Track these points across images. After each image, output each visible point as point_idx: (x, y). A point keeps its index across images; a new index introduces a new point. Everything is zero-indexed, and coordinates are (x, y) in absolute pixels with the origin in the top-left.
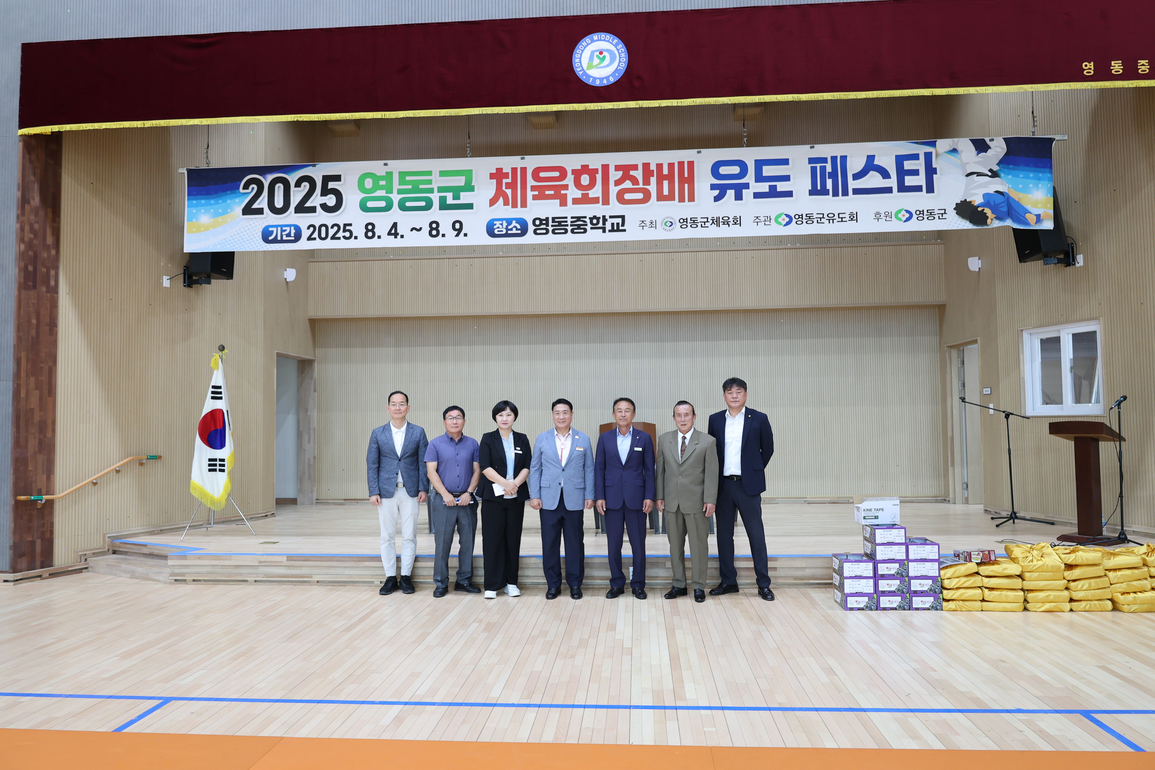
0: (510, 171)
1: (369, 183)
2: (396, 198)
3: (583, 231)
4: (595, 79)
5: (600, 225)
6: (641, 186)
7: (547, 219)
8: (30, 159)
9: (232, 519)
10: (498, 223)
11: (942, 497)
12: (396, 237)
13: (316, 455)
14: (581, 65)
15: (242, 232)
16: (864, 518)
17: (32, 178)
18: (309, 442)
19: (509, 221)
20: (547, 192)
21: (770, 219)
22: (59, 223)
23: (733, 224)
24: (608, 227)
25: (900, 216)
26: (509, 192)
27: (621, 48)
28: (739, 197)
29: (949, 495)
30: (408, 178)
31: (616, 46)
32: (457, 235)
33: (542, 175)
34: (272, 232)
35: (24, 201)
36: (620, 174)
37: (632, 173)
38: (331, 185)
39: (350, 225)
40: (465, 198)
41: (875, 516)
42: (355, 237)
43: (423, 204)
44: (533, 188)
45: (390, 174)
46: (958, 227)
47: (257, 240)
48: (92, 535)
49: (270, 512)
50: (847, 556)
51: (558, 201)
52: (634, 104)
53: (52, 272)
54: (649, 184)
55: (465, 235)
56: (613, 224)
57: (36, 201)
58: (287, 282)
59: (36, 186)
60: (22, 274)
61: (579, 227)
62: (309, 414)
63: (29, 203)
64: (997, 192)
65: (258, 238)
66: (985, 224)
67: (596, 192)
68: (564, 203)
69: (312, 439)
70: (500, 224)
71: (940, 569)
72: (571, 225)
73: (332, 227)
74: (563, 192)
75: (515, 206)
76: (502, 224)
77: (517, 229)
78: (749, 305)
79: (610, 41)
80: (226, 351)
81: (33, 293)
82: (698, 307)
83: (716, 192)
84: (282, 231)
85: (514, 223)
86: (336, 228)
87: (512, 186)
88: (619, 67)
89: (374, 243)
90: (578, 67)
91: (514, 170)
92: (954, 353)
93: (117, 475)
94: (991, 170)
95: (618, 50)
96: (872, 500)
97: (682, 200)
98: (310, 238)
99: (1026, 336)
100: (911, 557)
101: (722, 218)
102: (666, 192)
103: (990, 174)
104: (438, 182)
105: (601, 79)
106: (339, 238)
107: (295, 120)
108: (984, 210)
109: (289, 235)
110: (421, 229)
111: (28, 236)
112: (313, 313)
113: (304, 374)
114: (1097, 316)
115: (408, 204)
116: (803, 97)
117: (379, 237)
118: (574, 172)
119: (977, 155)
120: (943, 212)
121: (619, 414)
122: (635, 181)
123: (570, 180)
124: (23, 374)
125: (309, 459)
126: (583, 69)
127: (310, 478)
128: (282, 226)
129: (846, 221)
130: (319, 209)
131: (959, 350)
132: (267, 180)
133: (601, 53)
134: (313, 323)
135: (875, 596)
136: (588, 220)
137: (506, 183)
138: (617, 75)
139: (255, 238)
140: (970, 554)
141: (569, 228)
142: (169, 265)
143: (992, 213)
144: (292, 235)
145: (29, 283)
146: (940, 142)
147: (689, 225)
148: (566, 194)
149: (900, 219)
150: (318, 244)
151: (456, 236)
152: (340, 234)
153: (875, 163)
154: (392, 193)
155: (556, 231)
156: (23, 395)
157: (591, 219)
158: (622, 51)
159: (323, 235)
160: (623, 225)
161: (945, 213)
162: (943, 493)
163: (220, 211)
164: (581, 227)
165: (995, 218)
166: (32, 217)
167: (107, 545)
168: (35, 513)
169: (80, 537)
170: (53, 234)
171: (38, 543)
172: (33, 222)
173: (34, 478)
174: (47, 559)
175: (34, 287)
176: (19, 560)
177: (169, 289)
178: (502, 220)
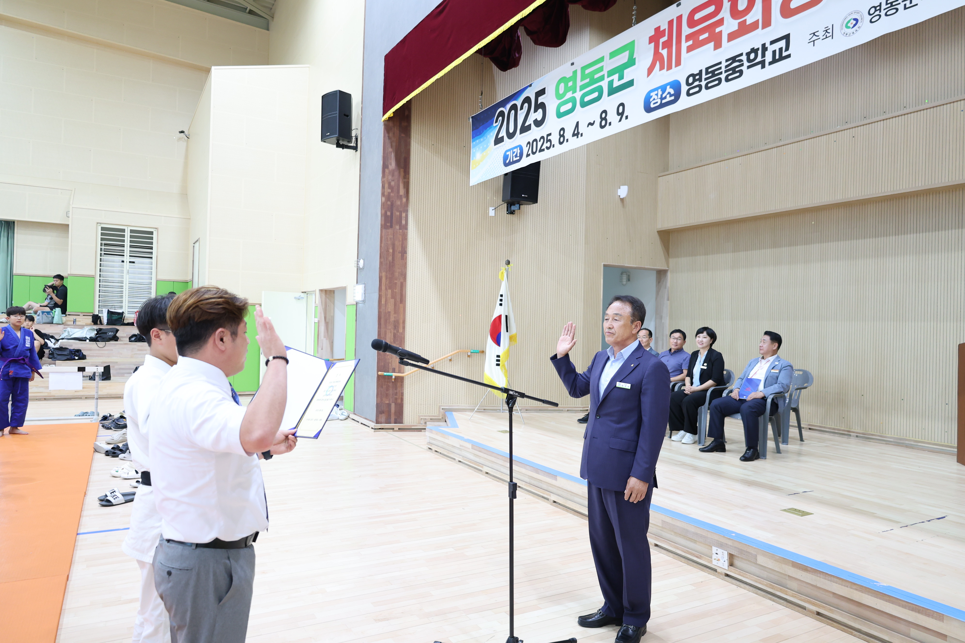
0: (667, 26)
1: (562, 88)
2: (578, 96)
3: (738, 74)
7: (700, 72)
8: (389, 137)
10: (653, 94)
12: (577, 137)
17: (390, 150)
19: (663, 88)
20: (702, 37)
22: (409, 178)
24: (769, 57)
26: (664, 52)
30: (587, 72)
32: (621, 120)
33: (698, 16)
34: (508, 155)
35: (385, 166)
38: (540, 99)
39: (550, 135)
40: (628, 75)
42: (553, 145)
43: (596, 94)
44: (688, 38)
45: (575, 73)
48: (431, 405)
53: (404, 215)
55: (626, 118)
56: (774, 52)
57: (393, 165)
59: (393, 155)
60: (383, 218)
61: (734, 70)
63: (388, 167)
65: (501, 164)
67: (755, 13)
68: (718, 44)
72: (726, 71)
73: (540, 140)
74: (718, 30)
75: (669, 67)
76: (657, 95)
77: (671, 96)
80: (511, 265)
81: (390, 231)
84: (513, 153)
85: (668, 89)
86: (542, 141)
87: (668, 43)
89: (564, 148)
91: (671, 23)
93: (450, 362)
98: (527, 155)
104: (610, 64)
106: (543, 150)
109: (516, 156)
110: (594, 122)
111: (387, 190)
112: (662, 225)
113: (660, 280)
115: (586, 99)
117: (568, 140)
123: (725, 11)
124: (383, 288)
128: (513, 149)
130: (532, 125)
132: (506, 110)
134: (664, 233)
136: (744, 58)
137: (662, 43)
141: (723, 76)
142: (495, 198)
144: (518, 155)
145: (387, 224)
147: (883, 13)
148: (721, 32)
151: (619, 121)
152: (545, 145)
154: (576, 92)
155: (709, 85)
156: (383, 302)
157: (748, 54)
159: (535, 149)
160: (787, 49)
164: (737, 69)
166: (390, 177)
167: (441, 415)
168: (391, 384)
169: (422, 405)
170: (404, 187)
171: (393, 405)
172: (391, 181)
173: (390, 361)
174: (399, 417)
175: (391, 227)
176: (380, 415)
177: (494, 218)
178: (656, 89)
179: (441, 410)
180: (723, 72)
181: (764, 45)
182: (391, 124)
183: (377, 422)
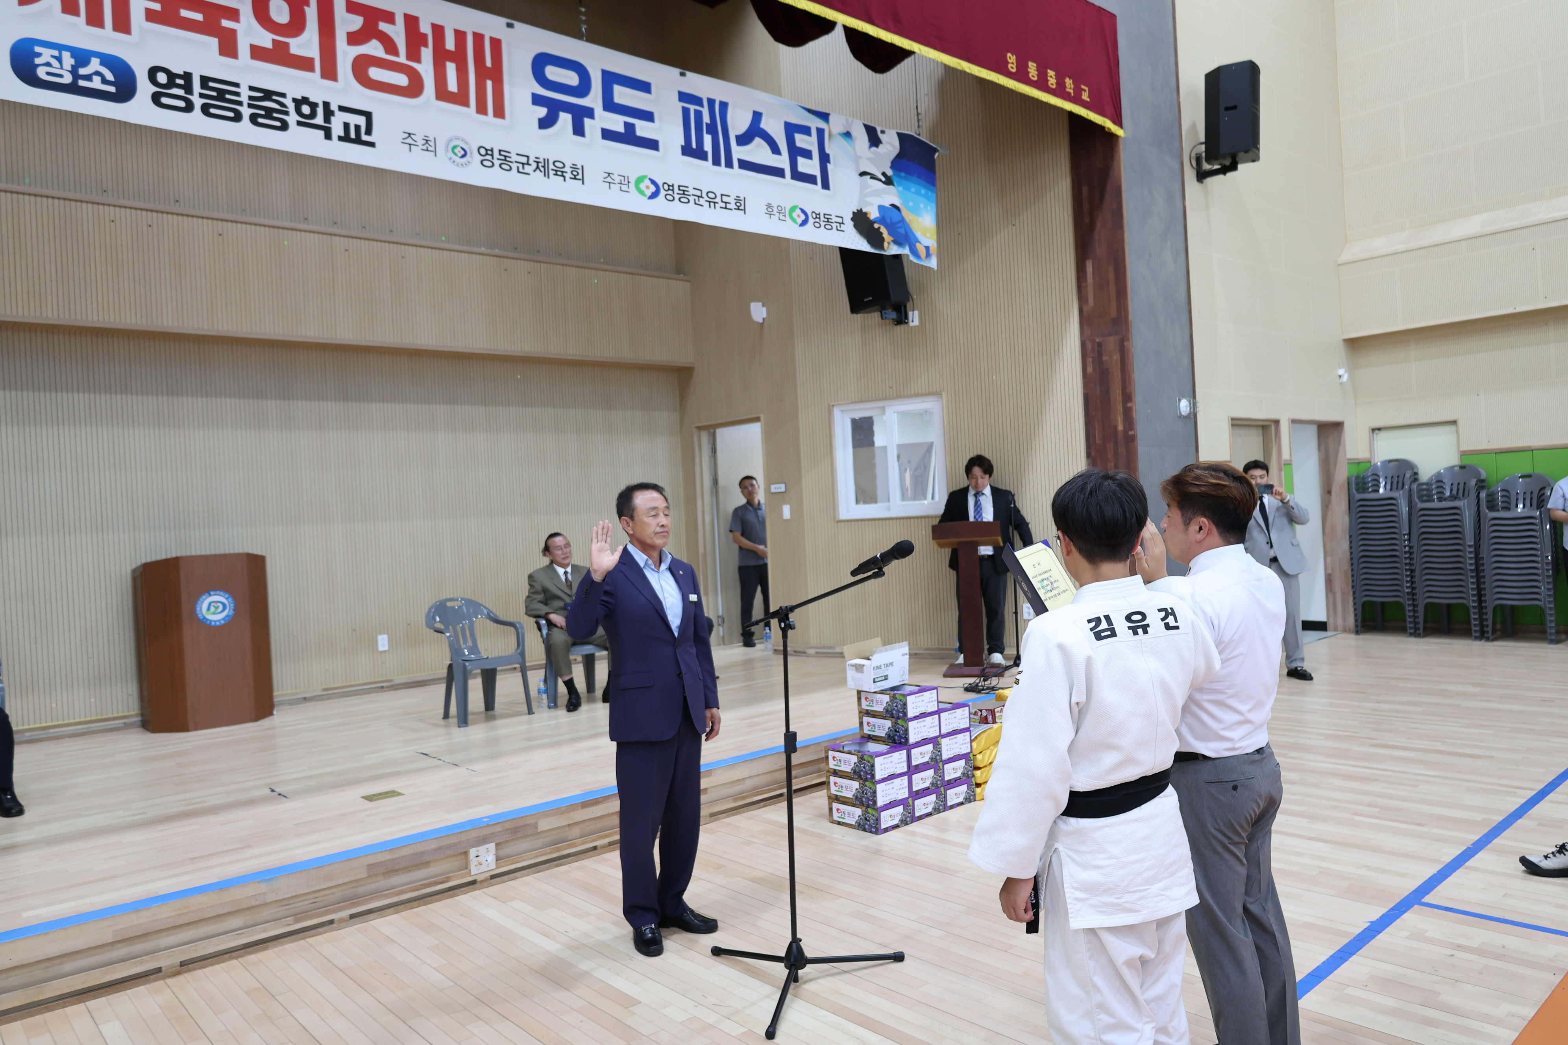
3: (278, 124)
5: (319, 120)
6: (402, 59)
7: (187, 76)
10: (46, 55)
20: (185, 13)
21: (629, 182)
23: (571, 178)
24: (337, 129)
25: (794, 215)
28: (579, 130)
36: (356, 22)
37: (383, 26)
41: (885, 676)
51: (213, 41)
54: (418, 60)
56: (346, 126)
61: (268, 113)
64: (893, 205)
66: (881, 248)
67: (306, 45)
68: (229, 49)
70: (53, 56)
71: (971, 742)
72: (250, 106)
74: (225, 23)
75: (95, 21)
76: (59, 59)
77: (104, 81)
83: (542, 112)
85: (95, 65)
92: (703, 437)
94: (884, 174)
96: (881, 651)
97: (482, 109)
99: (837, 412)
100: (942, 731)
101: (554, 163)
102: (452, 86)
103: (883, 179)
108: (880, 227)
114: (938, 390)
119: (870, 148)
120: (840, 220)
122: (390, 46)
129: (732, 209)
131: (710, 433)
135: (910, 800)
136: (289, 103)
141: (246, 112)
143: (888, 233)
146: (835, 118)
147: (496, 162)
148: (235, 31)
149: (793, 221)
153: (762, 126)
155: (213, 111)
157: (299, 103)
160: (369, 131)
164: (275, 115)
165: (893, 241)
178: (60, 47)
181: (326, 105)
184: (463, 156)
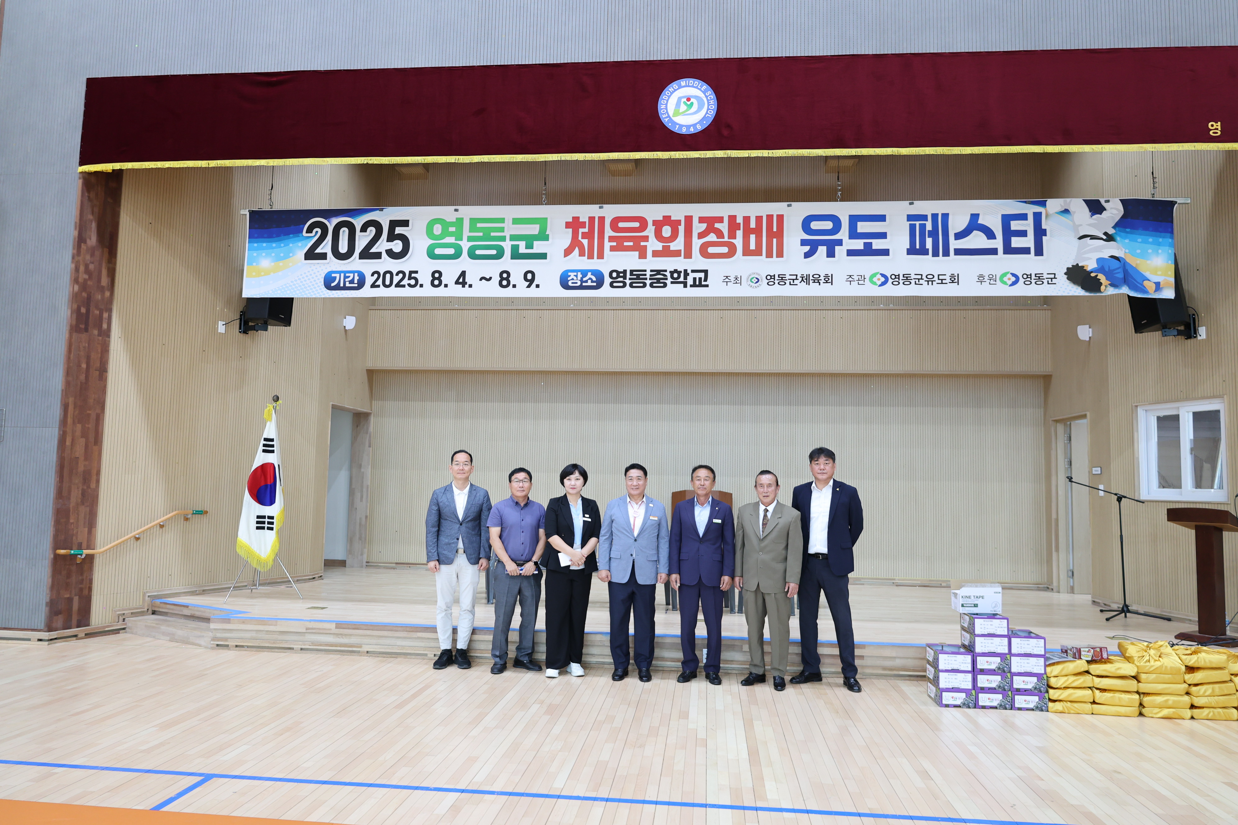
0: (587, 220)
1: (437, 229)
2: (465, 245)
3: (662, 285)
4: (681, 126)
5: (682, 279)
6: (726, 239)
7: (625, 272)
8: (89, 197)
9: (278, 581)
10: (572, 275)
11: (1045, 584)
12: (463, 286)
13: (368, 514)
14: (667, 112)
15: (303, 278)
16: (963, 606)
17: (90, 217)
18: (361, 500)
19: (584, 273)
20: (626, 244)
21: (864, 278)
22: (115, 264)
23: (824, 283)
24: (690, 281)
25: (1005, 279)
26: (585, 242)
27: (710, 95)
28: (831, 254)
29: (1052, 583)
30: (479, 225)
31: (704, 92)
32: (529, 286)
33: (621, 225)
34: (336, 277)
35: (81, 240)
36: (704, 226)
37: (717, 225)
38: (398, 230)
39: (416, 272)
40: (539, 247)
41: (974, 604)
42: (420, 285)
43: (494, 252)
44: (611, 239)
45: (460, 221)
46: (1068, 293)
47: (319, 286)
48: (132, 593)
49: (318, 574)
50: (942, 646)
51: (637, 253)
52: (722, 154)
53: (105, 315)
54: (735, 238)
55: (538, 286)
56: (695, 279)
57: (93, 240)
58: (346, 331)
59: (94, 225)
60: (75, 316)
61: (658, 281)
62: (362, 470)
63: (85, 242)
64: (1112, 257)
65: (320, 284)
66: (1099, 290)
67: (678, 244)
68: (643, 255)
69: (364, 497)
70: (574, 275)
71: (1046, 666)
72: (650, 279)
73: (397, 274)
74: (642, 244)
75: (591, 257)
76: (576, 276)
77: (592, 282)
78: (836, 369)
79: (699, 87)
80: (280, 401)
81: (84, 336)
82: (782, 369)
83: (807, 248)
84: (345, 277)
85: (590, 275)
86: (401, 275)
87: (589, 236)
88: (707, 115)
89: (441, 292)
90: (663, 114)
91: (592, 219)
92: (1060, 428)
93: (161, 530)
94: (1106, 234)
95: (707, 97)
96: (971, 586)
97: (769, 255)
98: (373, 286)
99: (1141, 412)
100: (1013, 651)
101: (813, 276)
102: (753, 246)
103: (1105, 237)
104: (510, 229)
105: (688, 127)
106: (404, 286)
107: (365, 163)
108: (1097, 276)
109: (352, 282)
110: (490, 278)
111: (83, 276)
112: (371, 365)
113: (358, 427)
114: (1221, 393)
115: (478, 252)
116: (903, 151)
117: (446, 286)
118: (655, 223)
119: (1091, 217)
120: (1052, 276)
121: (697, 483)
122: (719, 234)
123: (650, 231)
124: (70, 420)
125: (360, 519)
126: (669, 116)
127: (360, 539)
128: (345, 272)
129: (947, 283)
130: (384, 255)
131: (1065, 425)
132: (332, 223)
133: (689, 99)
134: (371, 373)
135: (973, 692)
136: (668, 274)
137: (582, 232)
138: (705, 122)
139: (317, 284)
140: (1079, 651)
141: (648, 282)
142: (226, 310)
143: (1107, 279)
144: (356, 281)
145: (81, 326)
146: (1050, 202)
147: (776, 282)
148: (646, 246)
149: (1005, 283)
150: (382, 292)
151: (527, 287)
152: (405, 282)
153: (979, 222)
154: (462, 240)
155: (634, 285)
156: (68, 443)
157: (672, 273)
158: (710, 98)
159: (388, 282)
160: (706, 280)
161: (1055, 278)
162: (1046, 581)
163: (282, 255)
164: (661, 281)
165: (1109, 284)
166: (88, 257)
167: (146, 605)
168: (74, 568)
169: (119, 595)
170: (108, 276)
171: (76, 600)
172: (89, 262)
173: (75, 531)
174: (84, 618)
175: (86, 330)
176: (55, 618)
177: (224, 335)
178: (577, 271)
179: (147, 598)
180: (648, 279)
181: (686, 271)
182: (93, 179)
183: (50, 629)
184: (757, 282)
